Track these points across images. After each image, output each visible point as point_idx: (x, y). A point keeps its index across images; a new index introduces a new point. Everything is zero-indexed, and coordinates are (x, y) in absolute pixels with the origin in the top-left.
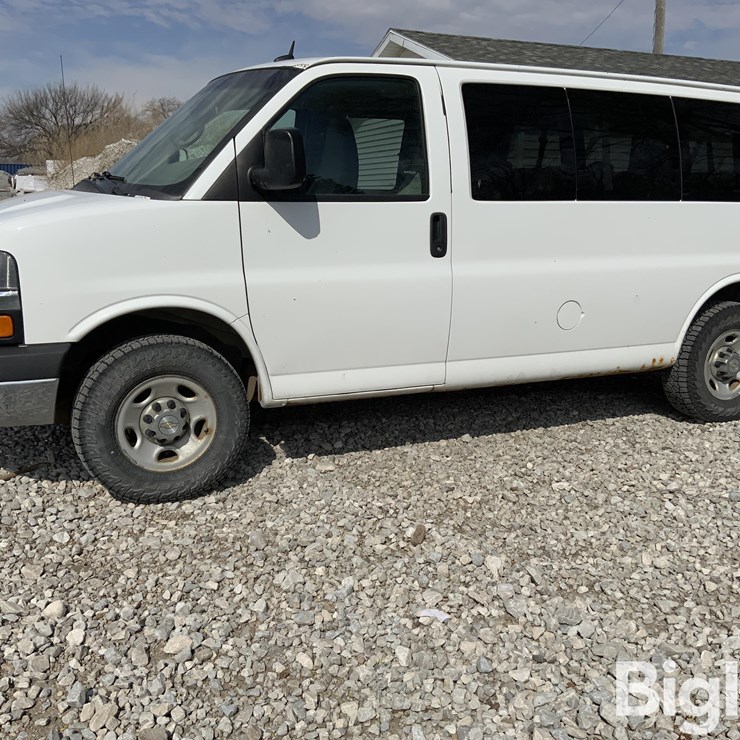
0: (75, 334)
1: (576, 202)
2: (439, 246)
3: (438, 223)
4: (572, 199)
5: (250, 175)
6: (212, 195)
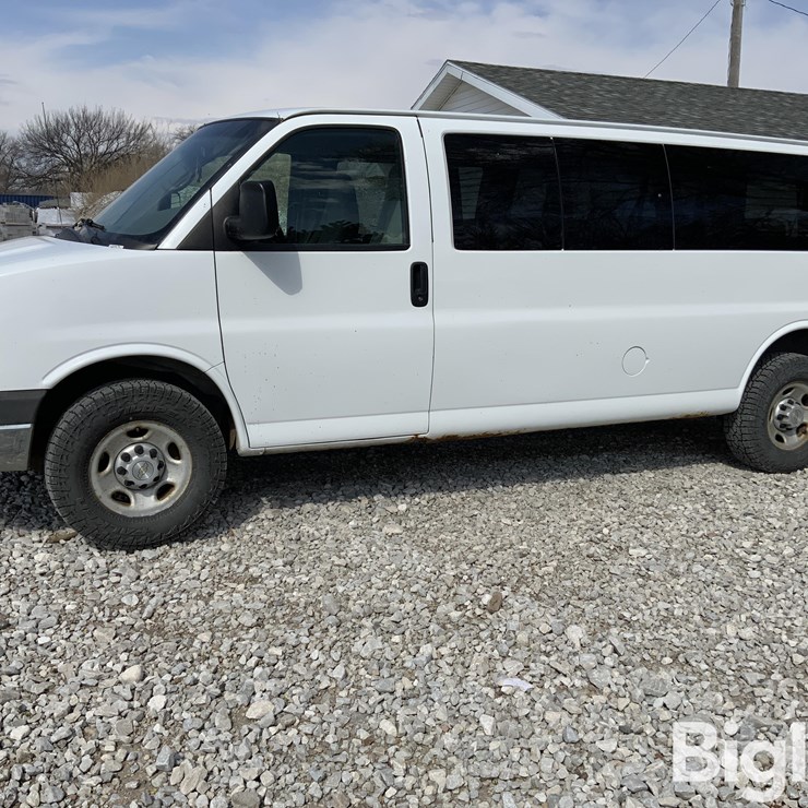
0: (50, 381)
1: (563, 251)
2: (420, 294)
3: (419, 274)
5: (226, 226)
6: (187, 245)
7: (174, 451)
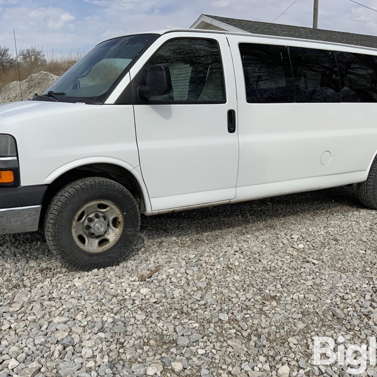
0: (49, 179)
1: (294, 104)
2: (232, 127)
3: (231, 115)
4: (293, 102)
5: (139, 91)
6: (120, 102)
7: (115, 222)
